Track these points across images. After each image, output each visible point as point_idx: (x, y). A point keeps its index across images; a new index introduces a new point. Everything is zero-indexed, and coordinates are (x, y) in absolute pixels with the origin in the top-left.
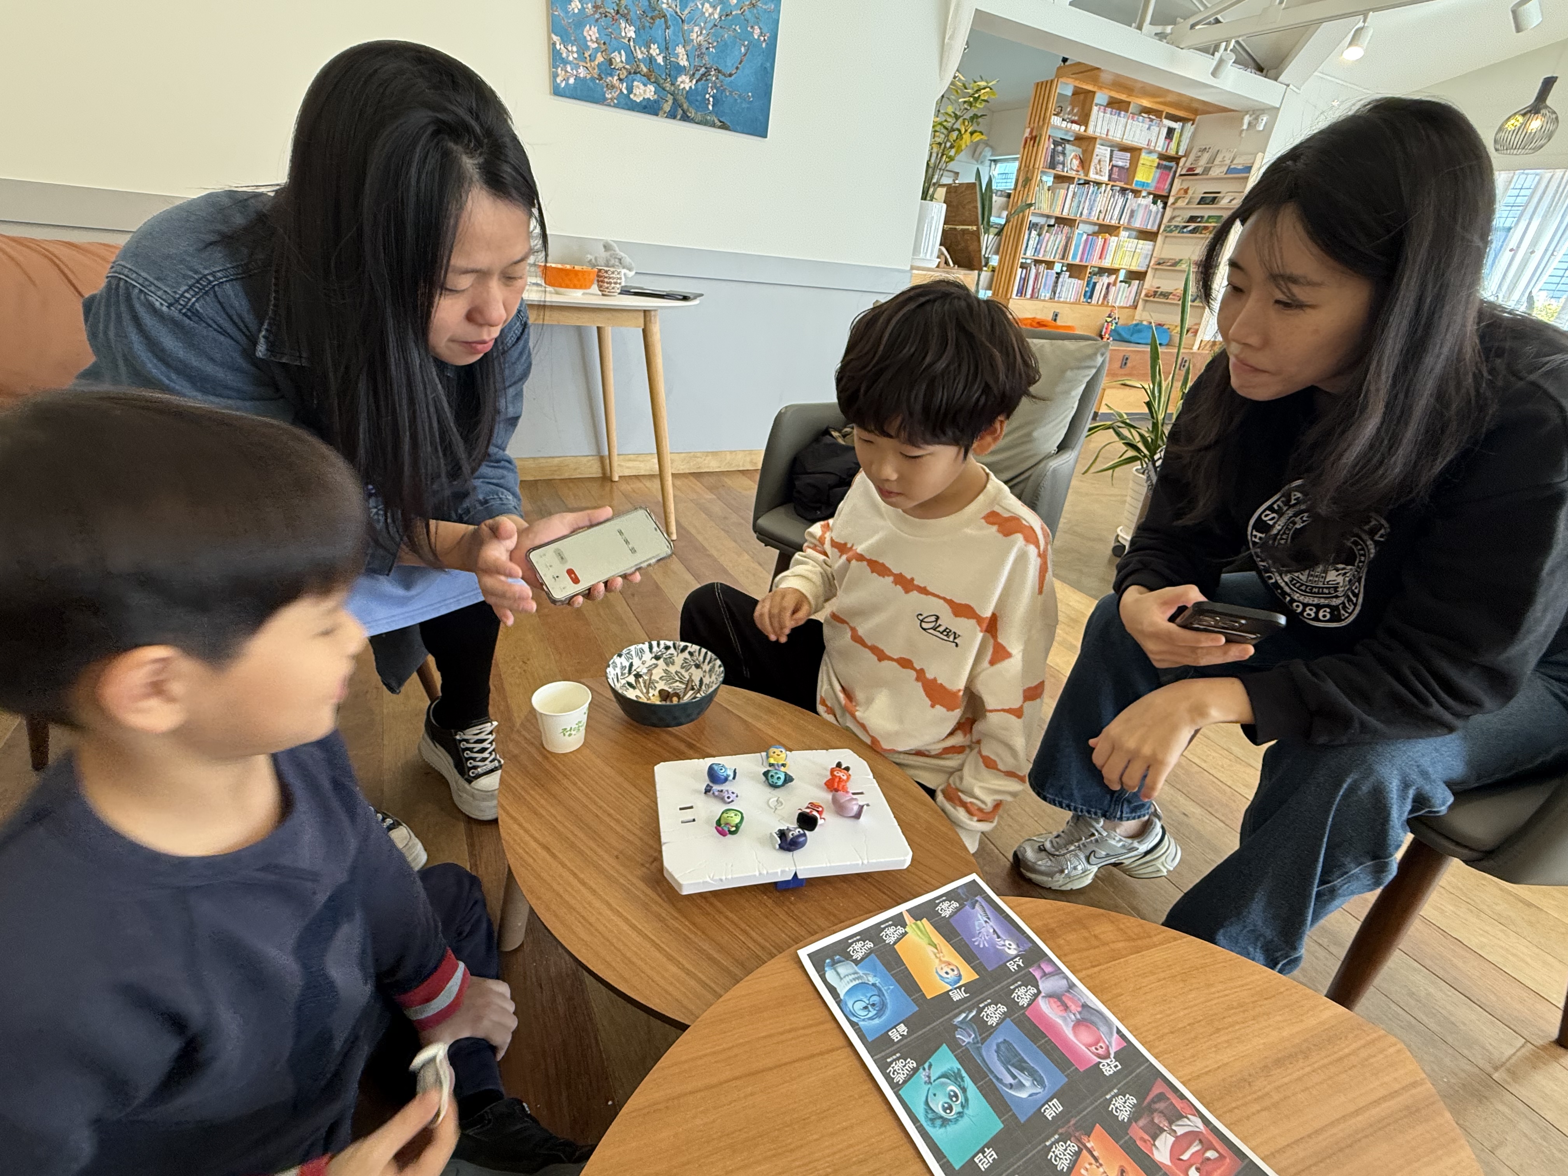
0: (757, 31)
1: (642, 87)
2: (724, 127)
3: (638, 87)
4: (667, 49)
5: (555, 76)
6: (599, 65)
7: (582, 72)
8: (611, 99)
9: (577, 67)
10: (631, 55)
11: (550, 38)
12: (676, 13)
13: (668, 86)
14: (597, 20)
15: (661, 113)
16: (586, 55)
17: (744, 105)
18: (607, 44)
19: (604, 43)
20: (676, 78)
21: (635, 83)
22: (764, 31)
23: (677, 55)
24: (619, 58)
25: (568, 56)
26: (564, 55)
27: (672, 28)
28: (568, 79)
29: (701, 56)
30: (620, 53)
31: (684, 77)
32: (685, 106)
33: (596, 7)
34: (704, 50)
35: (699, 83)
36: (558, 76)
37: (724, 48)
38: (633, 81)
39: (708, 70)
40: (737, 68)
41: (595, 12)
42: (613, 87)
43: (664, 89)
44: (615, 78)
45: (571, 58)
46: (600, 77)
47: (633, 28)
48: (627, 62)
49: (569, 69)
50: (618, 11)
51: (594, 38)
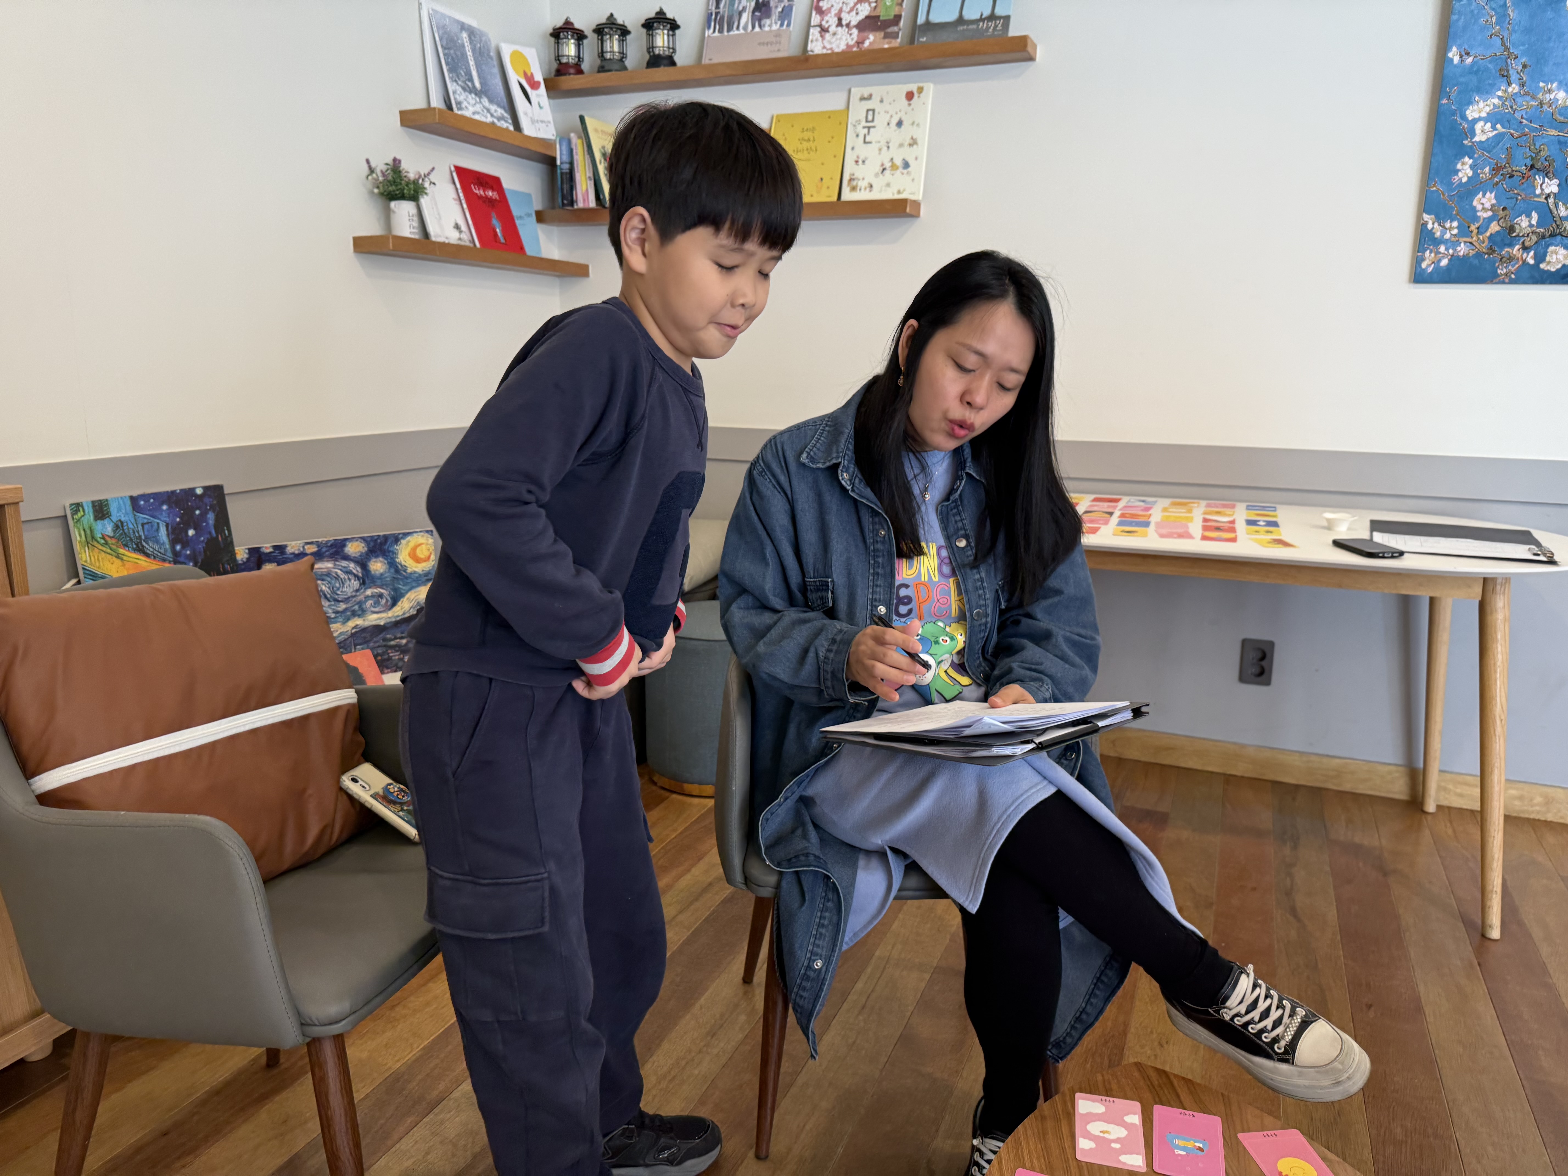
1: (1562, 251)
3: (1555, 253)
5: (1419, 261)
6: (1492, 237)
7: (1462, 249)
8: (1506, 274)
9: (1455, 244)
10: (1547, 215)
11: (1419, 219)
14: (1497, 184)
16: (1473, 227)
18: (1511, 208)
19: (1504, 209)
21: (1552, 249)
24: (1527, 223)
25: (1443, 234)
26: (1438, 234)
28: (1439, 261)
30: (1529, 216)
33: (1496, 169)
36: (1423, 260)
38: (1547, 246)
41: (1494, 175)
42: (1511, 259)
44: (1517, 247)
45: (1447, 236)
46: (1491, 251)
47: (1556, 181)
48: (1539, 224)
49: (1442, 249)
50: (1532, 167)
51: (1488, 205)
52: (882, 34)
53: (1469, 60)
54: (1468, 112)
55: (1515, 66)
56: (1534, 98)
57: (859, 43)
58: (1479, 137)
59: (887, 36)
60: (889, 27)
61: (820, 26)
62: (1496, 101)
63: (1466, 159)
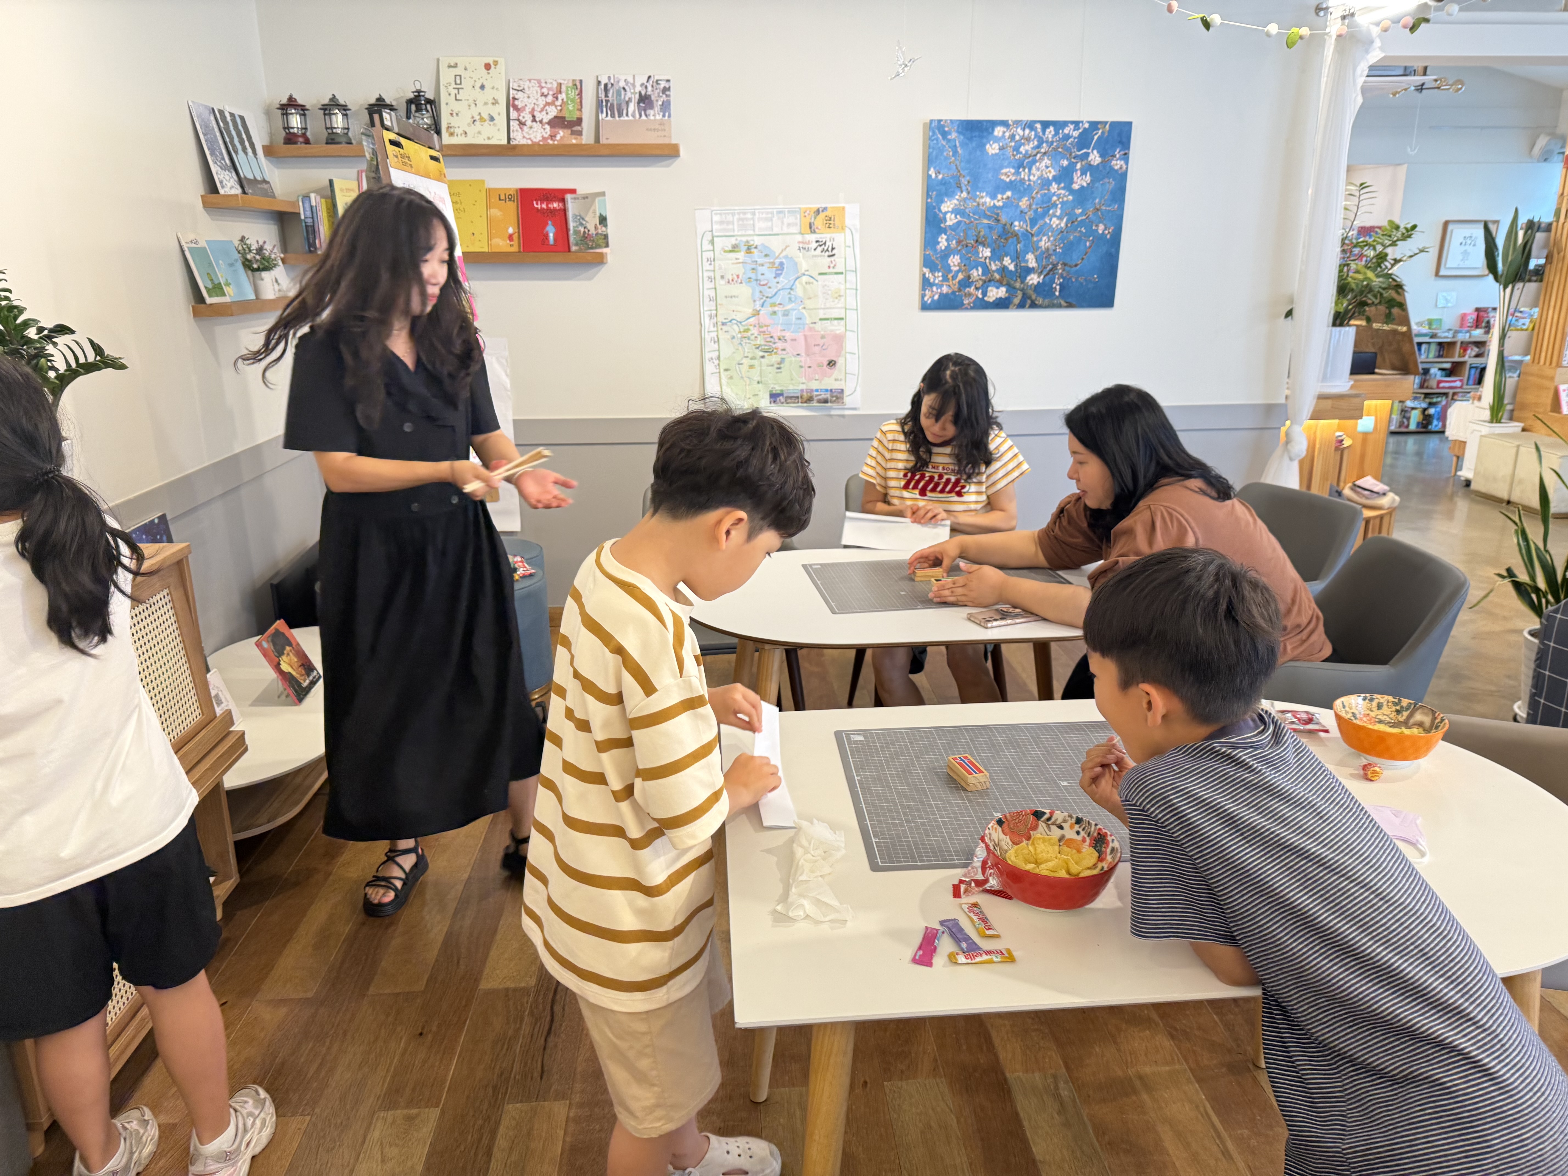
0: (1101, 228)
1: (995, 290)
2: (1070, 306)
3: (992, 291)
4: (1018, 258)
5: (923, 296)
6: (959, 282)
7: (945, 289)
8: (969, 304)
9: (942, 286)
10: (986, 270)
11: (921, 270)
12: (1027, 230)
13: (1018, 285)
14: (960, 250)
15: (1011, 306)
16: (950, 276)
17: (1091, 286)
18: (968, 264)
19: (965, 265)
20: (1025, 278)
21: (990, 288)
22: (1108, 225)
23: (1027, 261)
24: (976, 273)
25: (934, 280)
26: (932, 280)
27: (1023, 243)
28: (934, 297)
29: (1049, 256)
30: (977, 269)
31: (1032, 276)
32: (1034, 297)
33: (959, 242)
34: (1051, 252)
35: (1047, 278)
36: (926, 296)
37: (1069, 247)
38: (987, 287)
39: (1055, 266)
40: (1083, 259)
41: (958, 246)
42: (970, 295)
43: (1014, 288)
44: (973, 288)
45: (937, 281)
46: (960, 290)
47: (989, 250)
48: (983, 274)
49: (934, 289)
50: (977, 241)
51: (956, 263)
52: (569, 131)
53: (940, 177)
54: (942, 208)
55: (964, 181)
56: (975, 201)
57: (552, 137)
58: (949, 223)
59: (573, 133)
60: (574, 126)
61: (518, 120)
62: (956, 202)
63: (943, 235)
